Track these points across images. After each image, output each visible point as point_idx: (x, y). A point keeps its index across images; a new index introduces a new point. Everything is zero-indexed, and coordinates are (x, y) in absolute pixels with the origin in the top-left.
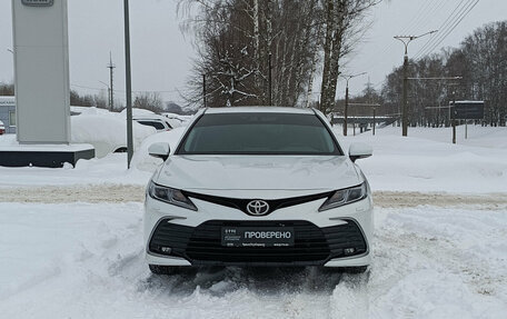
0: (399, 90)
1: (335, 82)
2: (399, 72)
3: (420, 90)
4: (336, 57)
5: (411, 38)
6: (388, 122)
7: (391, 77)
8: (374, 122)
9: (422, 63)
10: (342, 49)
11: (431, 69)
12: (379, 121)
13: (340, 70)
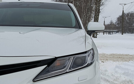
0: (121, 22)
1: (98, 15)
2: (121, 17)
3: (127, 22)
4: (99, 6)
5: (125, 4)
6: (117, 32)
7: (118, 18)
8: (113, 32)
9: (128, 14)
10: (101, 4)
11: (131, 16)
12: (114, 32)
13: (100, 11)
